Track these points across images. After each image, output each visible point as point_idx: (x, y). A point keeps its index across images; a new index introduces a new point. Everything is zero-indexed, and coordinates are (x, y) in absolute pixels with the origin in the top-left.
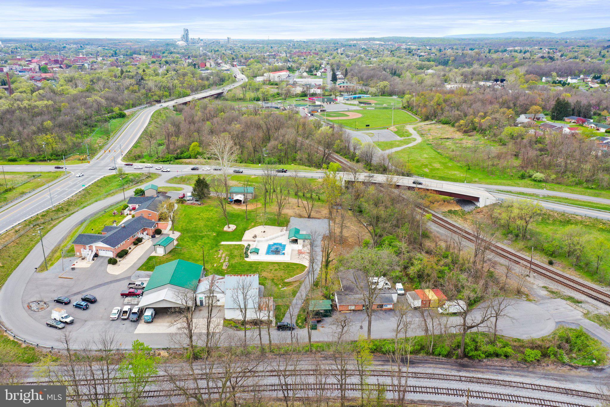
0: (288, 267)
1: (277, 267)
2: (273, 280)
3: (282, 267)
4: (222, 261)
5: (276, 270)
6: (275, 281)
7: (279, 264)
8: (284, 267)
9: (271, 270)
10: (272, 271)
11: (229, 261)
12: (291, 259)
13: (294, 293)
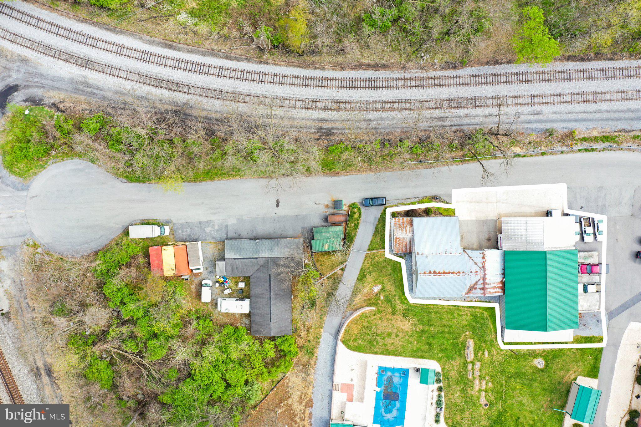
0: (370, 342)
1: (389, 341)
2: (393, 313)
3: (381, 342)
4: (478, 365)
5: (389, 335)
6: (390, 310)
7: (386, 352)
8: (377, 343)
9: (397, 335)
10: (395, 331)
11: (465, 364)
12: (366, 362)
13: (362, 277)
